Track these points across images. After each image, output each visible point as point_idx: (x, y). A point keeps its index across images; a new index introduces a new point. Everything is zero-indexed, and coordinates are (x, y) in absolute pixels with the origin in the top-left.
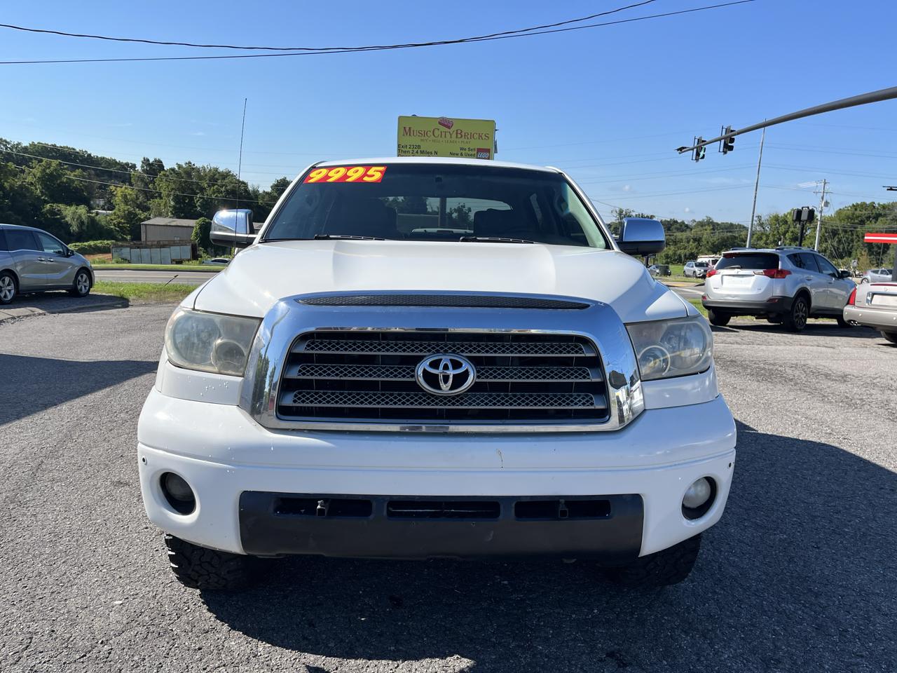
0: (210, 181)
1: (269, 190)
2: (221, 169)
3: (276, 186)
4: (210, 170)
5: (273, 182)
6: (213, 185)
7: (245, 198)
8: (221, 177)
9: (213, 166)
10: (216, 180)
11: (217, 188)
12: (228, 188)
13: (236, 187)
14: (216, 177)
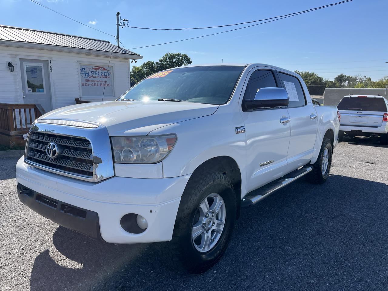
0: (304, 78)
1: (333, 80)
2: (310, 73)
3: (337, 78)
4: (305, 73)
5: (336, 76)
6: (305, 80)
7: (320, 84)
8: (309, 76)
9: (307, 71)
10: (307, 78)
11: (307, 81)
12: (312, 81)
13: (315, 80)
14: (307, 76)
